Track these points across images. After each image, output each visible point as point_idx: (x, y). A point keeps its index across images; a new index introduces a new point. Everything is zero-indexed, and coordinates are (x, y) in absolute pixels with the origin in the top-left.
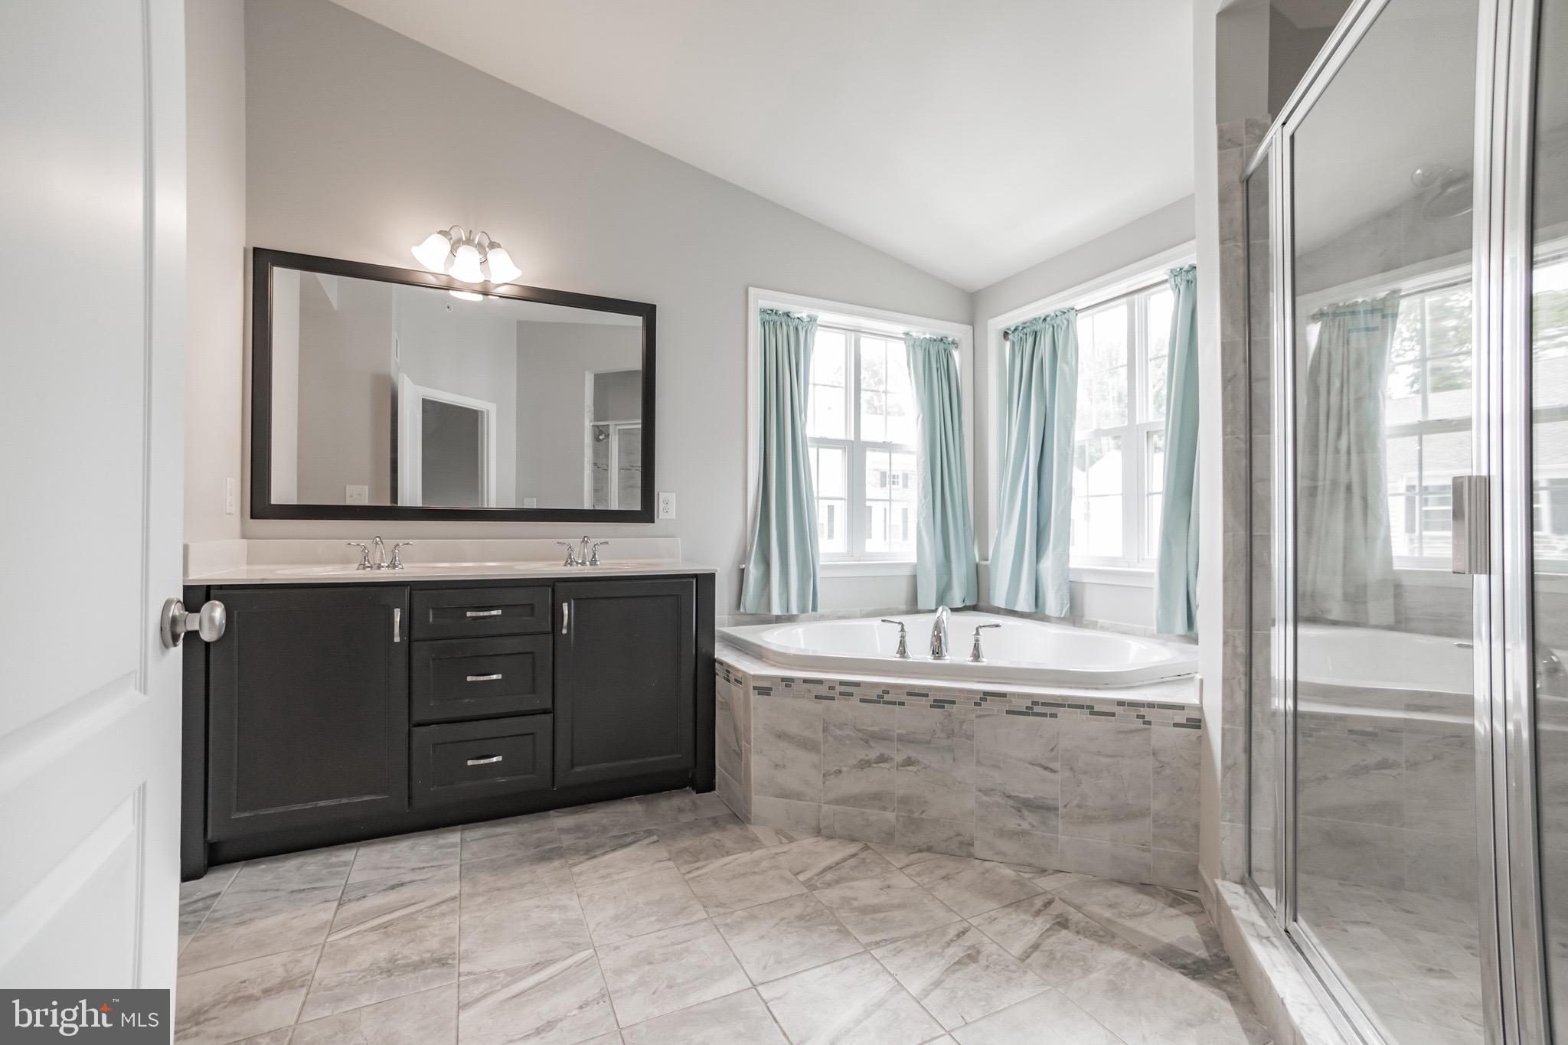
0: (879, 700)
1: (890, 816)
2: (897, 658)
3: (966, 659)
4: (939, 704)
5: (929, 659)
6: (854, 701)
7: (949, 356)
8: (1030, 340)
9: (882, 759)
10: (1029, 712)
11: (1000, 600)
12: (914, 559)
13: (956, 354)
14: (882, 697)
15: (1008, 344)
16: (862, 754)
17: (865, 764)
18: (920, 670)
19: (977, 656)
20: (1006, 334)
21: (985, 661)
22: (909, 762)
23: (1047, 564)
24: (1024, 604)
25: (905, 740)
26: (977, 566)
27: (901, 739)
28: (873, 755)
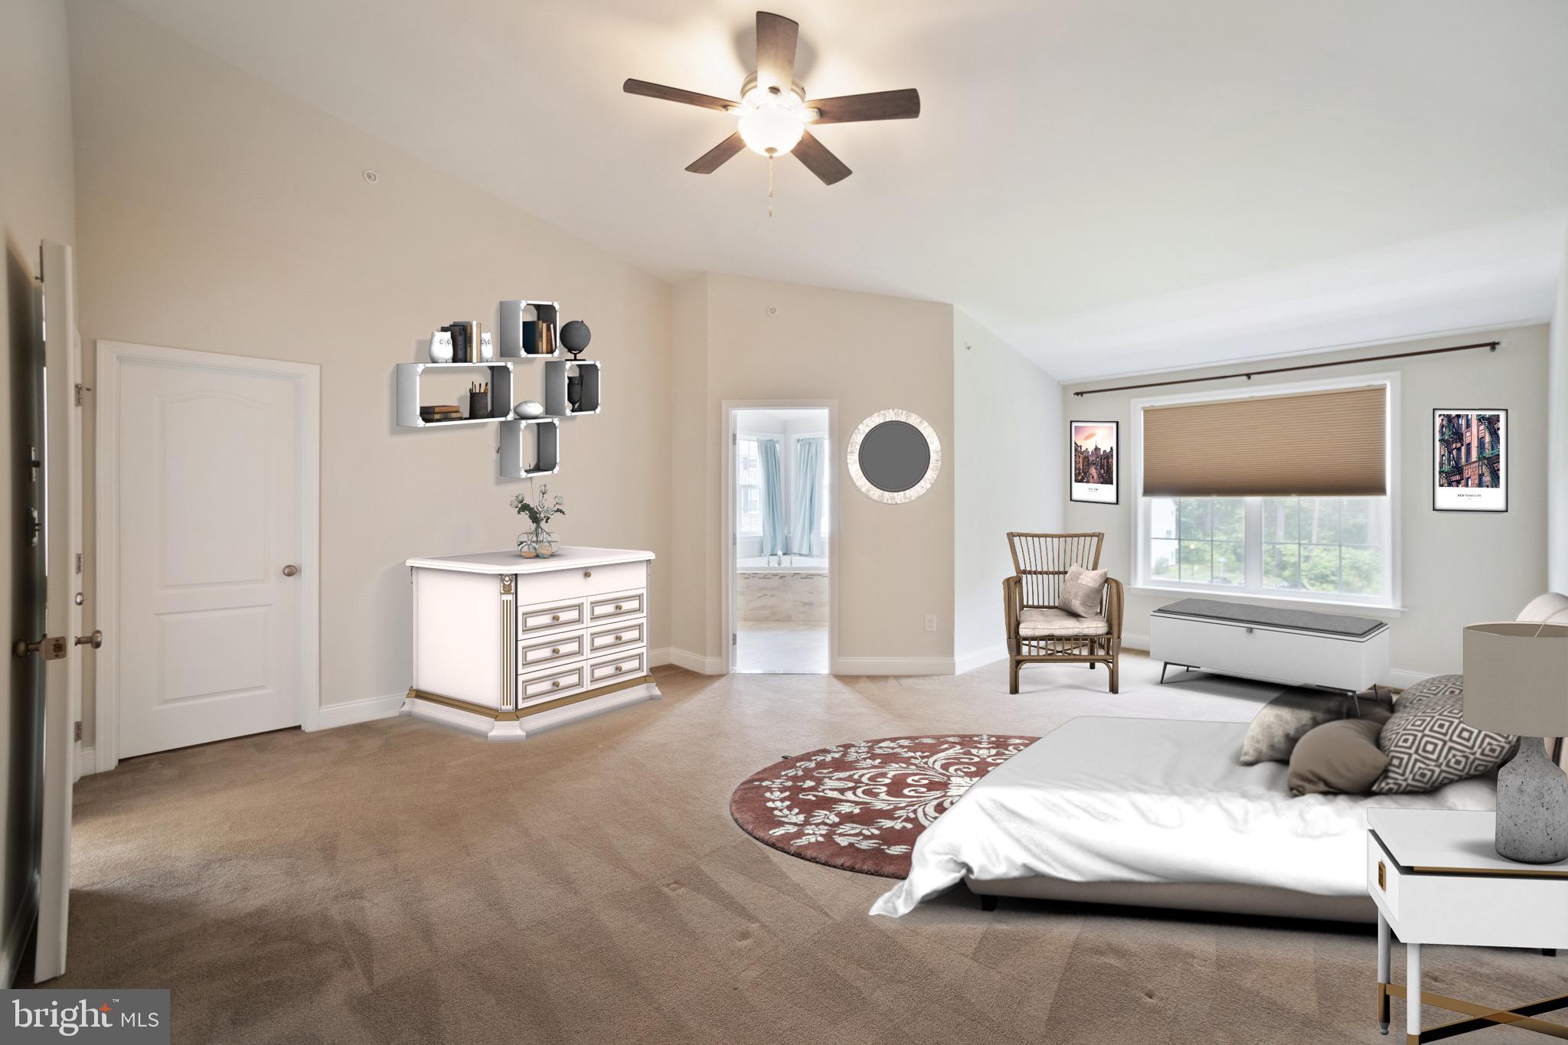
0: (764, 578)
1: (767, 612)
2: (767, 566)
3: (789, 565)
4: (782, 577)
5: (777, 566)
6: (756, 579)
7: (775, 447)
8: (808, 446)
9: (765, 595)
10: (806, 578)
11: (795, 550)
12: (761, 535)
13: (777, 446)
14: (765, 577)
15: (799, 445)
16: (759, 594)
17: (760, 597)
18: (775, 568)
19: (791, 564)
20: (798, 441)
21: (793, 566)
22: (773, 595)
23: (813, 535)
24: (805, 551)
25: (773, 589)
26: (786, 537)
27: (771, 589)
28: (762, 594)
